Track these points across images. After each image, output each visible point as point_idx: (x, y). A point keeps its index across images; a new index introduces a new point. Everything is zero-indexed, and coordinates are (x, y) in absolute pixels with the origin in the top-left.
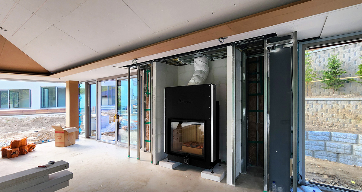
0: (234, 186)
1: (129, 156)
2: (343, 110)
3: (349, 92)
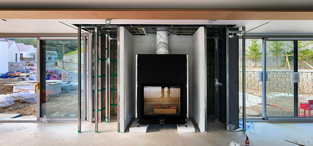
0: (206, 132)
1: (80, 131)
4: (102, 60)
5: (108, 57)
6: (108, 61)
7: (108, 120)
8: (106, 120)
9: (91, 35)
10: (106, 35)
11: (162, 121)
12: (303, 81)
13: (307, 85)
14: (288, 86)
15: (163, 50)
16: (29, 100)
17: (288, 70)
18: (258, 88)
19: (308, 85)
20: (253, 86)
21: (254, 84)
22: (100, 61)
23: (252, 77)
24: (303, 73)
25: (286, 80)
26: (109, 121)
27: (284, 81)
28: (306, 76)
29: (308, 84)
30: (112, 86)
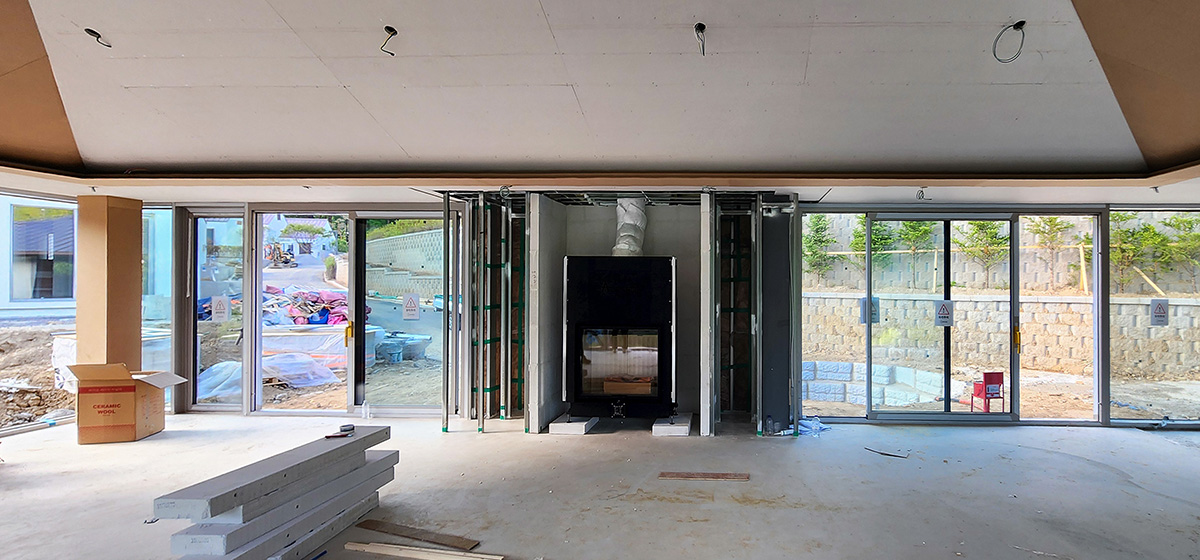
0: (713, 435)
1: (446, 430)
2: (833, 318)
3: (839, 282)
4: (492, 266)
5: (507, 261)
6: (507, 270)
7: (506, 415)
8: (503, 412)
9: (469, 206)
10: (504, 208)
11: (618, 409)
12: (1121, 333)
13: (1131, 348)
14: (1078, 351)
15: (627, 247)
16: (297, 381)
17: (1081, 298)
18: (989, 359)
19: (1136, 349)
20: (971, 350)
21: (974, 343)
22: (489, 269)
23: (971, 321)
24: (1123, 307)
25: (1070, 329)
26: (509, 417)
27: (1066, 333)
28: (1131, 317)
29: (1136, 344)
30: (516, 332)
